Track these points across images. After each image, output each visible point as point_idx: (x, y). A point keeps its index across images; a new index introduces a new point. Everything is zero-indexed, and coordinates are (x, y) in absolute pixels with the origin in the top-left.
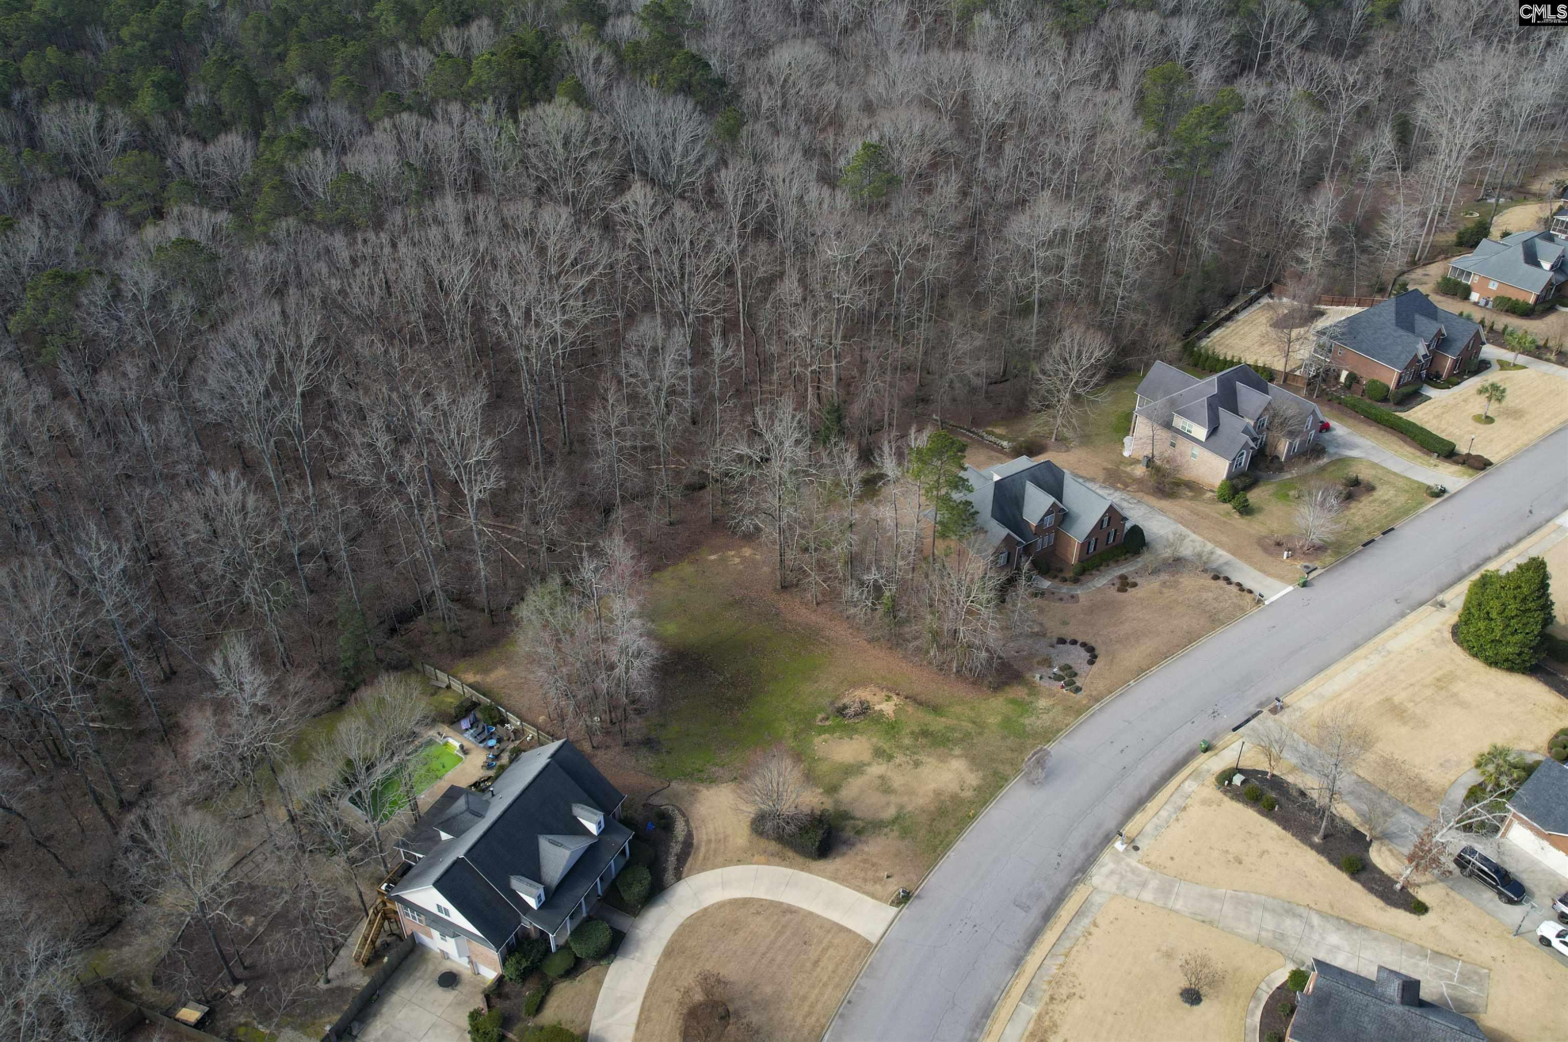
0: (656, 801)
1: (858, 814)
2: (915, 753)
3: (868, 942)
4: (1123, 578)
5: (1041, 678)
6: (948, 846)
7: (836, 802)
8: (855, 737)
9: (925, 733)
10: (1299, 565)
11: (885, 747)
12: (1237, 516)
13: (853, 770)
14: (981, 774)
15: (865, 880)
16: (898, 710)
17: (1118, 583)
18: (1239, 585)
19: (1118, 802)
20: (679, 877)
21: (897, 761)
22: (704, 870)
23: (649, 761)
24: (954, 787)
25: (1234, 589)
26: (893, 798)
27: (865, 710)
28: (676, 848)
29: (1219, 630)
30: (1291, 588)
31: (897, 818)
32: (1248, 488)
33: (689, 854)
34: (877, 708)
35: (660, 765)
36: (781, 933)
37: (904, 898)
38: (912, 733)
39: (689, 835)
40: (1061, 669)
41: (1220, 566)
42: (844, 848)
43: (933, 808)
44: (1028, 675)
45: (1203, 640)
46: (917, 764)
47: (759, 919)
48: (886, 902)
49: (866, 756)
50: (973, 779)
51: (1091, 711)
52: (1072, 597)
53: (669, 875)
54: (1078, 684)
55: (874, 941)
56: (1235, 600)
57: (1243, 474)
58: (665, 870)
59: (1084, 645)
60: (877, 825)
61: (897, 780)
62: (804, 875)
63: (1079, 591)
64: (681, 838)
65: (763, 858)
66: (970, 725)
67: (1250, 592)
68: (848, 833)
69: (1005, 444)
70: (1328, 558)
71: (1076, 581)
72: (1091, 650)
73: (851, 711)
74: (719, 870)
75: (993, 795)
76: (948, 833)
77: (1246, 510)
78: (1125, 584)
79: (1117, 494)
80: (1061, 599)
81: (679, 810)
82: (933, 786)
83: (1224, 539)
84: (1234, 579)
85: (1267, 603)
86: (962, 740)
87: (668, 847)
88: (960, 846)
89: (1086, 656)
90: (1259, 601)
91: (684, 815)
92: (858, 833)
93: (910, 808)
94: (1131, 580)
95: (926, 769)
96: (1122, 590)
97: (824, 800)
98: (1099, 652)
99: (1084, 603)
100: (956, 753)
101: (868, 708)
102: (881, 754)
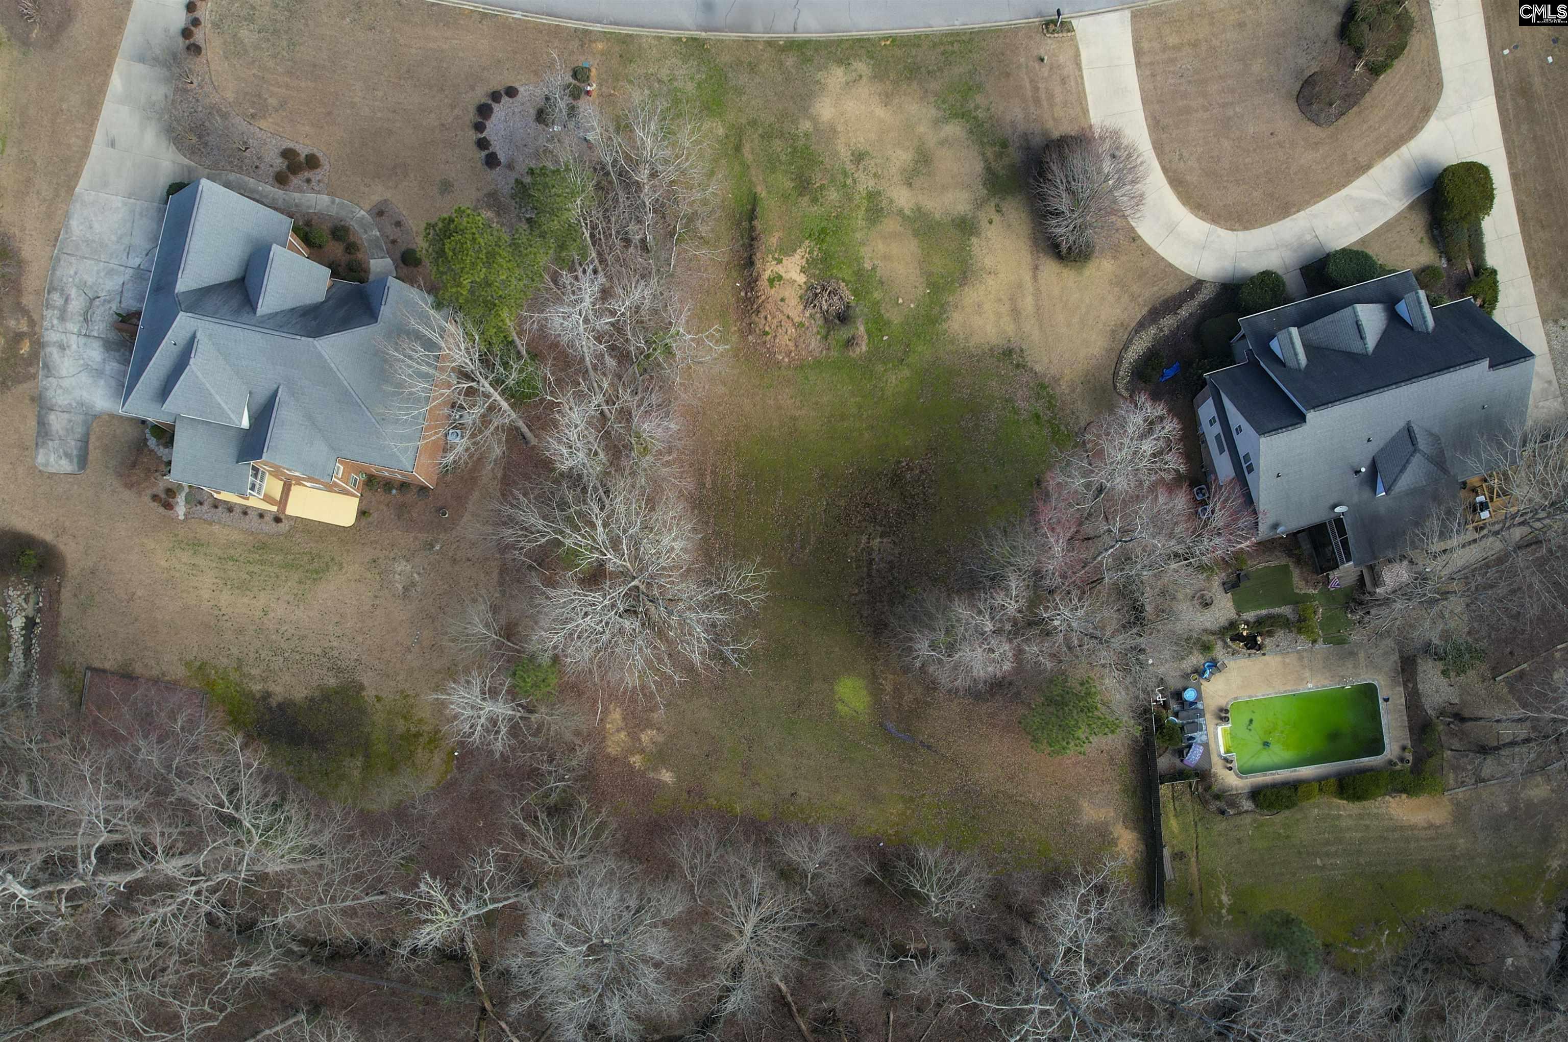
1: (979, 167)
2: (845, 174)
3: (1134, 18)
5: (586, 136)
7: (979, 205)
8: (868, 266)
9: (803, 185)
11: (861, 213)
14: (819, 77)
15: (1063, 81)
16: (787, 249)
17: (298, 180)
18: (189, 9)
20: (1199, 284)
21: (871, 184)
22: (1171, 265)
24: (863, 89)
26: (931, 140)
27: (812, 297)
28: (1168, 322)
31: (956, 116)
33: (1166, 302)
34: (801, 279)
36: (1188, 111)
38: (814, 200)
39: (1141, 326)
41: (156, 62)
43: (914, 87)
46: (859, 157)
47: (1186, 153)
48: (1074, 38)
49: (891, 226)
50: (833, 78)
52: (380, 213)
53: (1204, 295)
54: (568, 80)
55: (1128, 15)
58: (1204, 306)
59: (479, 127)
60: (979, 132)
61: (902, 157)
63: (357, 216)
64: (1152, 331)
66: (746, 150)
68: (1013, 155)
71: (340, 232)
72: (484, 111)
74: (1160, 251)
76: (934, 47)
78: (293, 167)
79: (52, 334)
80: (398, 224)
82: (880, 112)
84: (181, 22)
87: (1174, 333)
88: (938, 24)
89: (499, 111)
91: (1120, 359)
92: (1004, 145)
93: (933, 112)
94: (280, 164)
95: (860, 140)
96: (312, 162)
97: (984, 224)
98: (480, 95)
99: (378, 193)
100: (807, 127)
101: (810, 290)
102: (875, 212)
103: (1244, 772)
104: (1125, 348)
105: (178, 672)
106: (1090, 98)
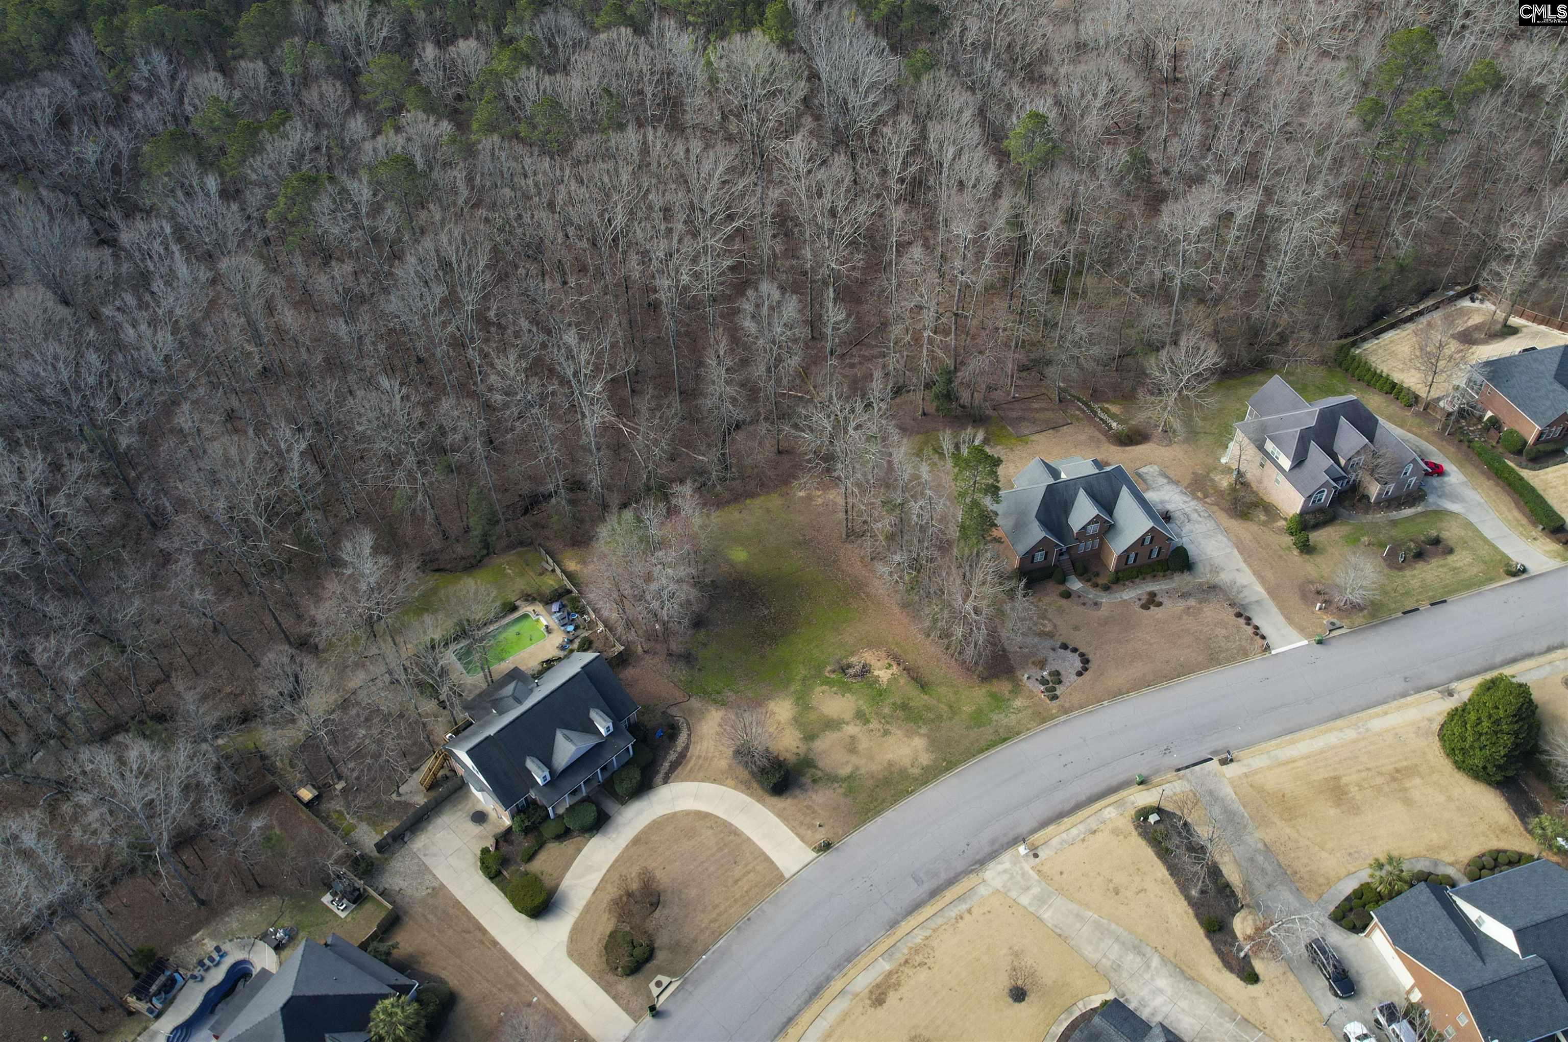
0: (674, 711)
1: (821, 764)
2: (888, 723)
3: (782, 876)
4: (1153, 595)
5: (1029, 678)
6: (878, 812)
7: (810, 749)
8: (847, 695)
9: (905, 707)
10: (1326, 619)
11: (867, 711)
12: (1296, 552)
13: (832, 724)
14: (934, 756)
15: (802, 823)
16: (893, 679)
17: (1145, 598)
18: (1257, 628)
19: (1042, 809)
20: (666, 781)
21: (871, 726)
22: (687, 781)
23: (682, 673)
24: (906, 762)
25: (1250, 630)
26: (854, 759)
27: (865, 670)
28: (672, 756)
29: (1214, 670)
30: (1305, 642)
31: (849, 777)
32: (1317, 526)
33: (680, 764)
34: (876, 673)
35: (690, 678)
36: (721, 849)
37: (827, 846)
38: (894, 704)
39: (687, 748)
40: (1050, 674)
41: (1250, 603)
42: (798, 792)
43: (881, 776)
44: (1018, 673)
45: (1193, 676)
46: (886, 733)
47: (710, 832)
48: (810, 846)
49: (848, 716)
50: (925, 759)
51: (1056, 721)
52: (1096, 604)
53: (659, 778)
54: (1058, 692)
55: (787, 876)
56: (1244, 643)
57: (1321, 510)
58: (658, 772)
59: (1082, 655)
60: (832, 779)
61: (864, 744)
62: (758, 806)
63: (1105, 599)
64: (679, 749)
65: (733, 783)
66: (946, 708)
67: (1263, 637)
68: (806, 780)
69: (1114, 425)
70: (1359, 619)
71: (1106, 588)
72: (1085, 661)
73: (851, 671)
74: (696, 784)
75: (936, 777)
76: (884, 801)
77: (1306, 548)
78: (1152, 601)
79: (1193, 503)
80: (1084, 604)
81: (688, 724)
82: (890, 756)
83: (1269, 574)
84: (1256, 621)
85: (1273, 652)
86: (933, 721)
87: (667, 753)
88: (891, 815)
89: (1078, 665)
90: (1267, 648)
91: (689, 729)
92: (814, 781)
93: (863, 771)
94: (1158, 599)
95: (891, 740)
96: (1145, 607)
97: (800, 745)
98: (1092, 666)
99: (1104, 612)
100: (922, 731)
101: (869, 671)
102: (861, 717)
103: (525, 616)
104: (689, 735)
105: (1033, 438)
106: (781, 824)
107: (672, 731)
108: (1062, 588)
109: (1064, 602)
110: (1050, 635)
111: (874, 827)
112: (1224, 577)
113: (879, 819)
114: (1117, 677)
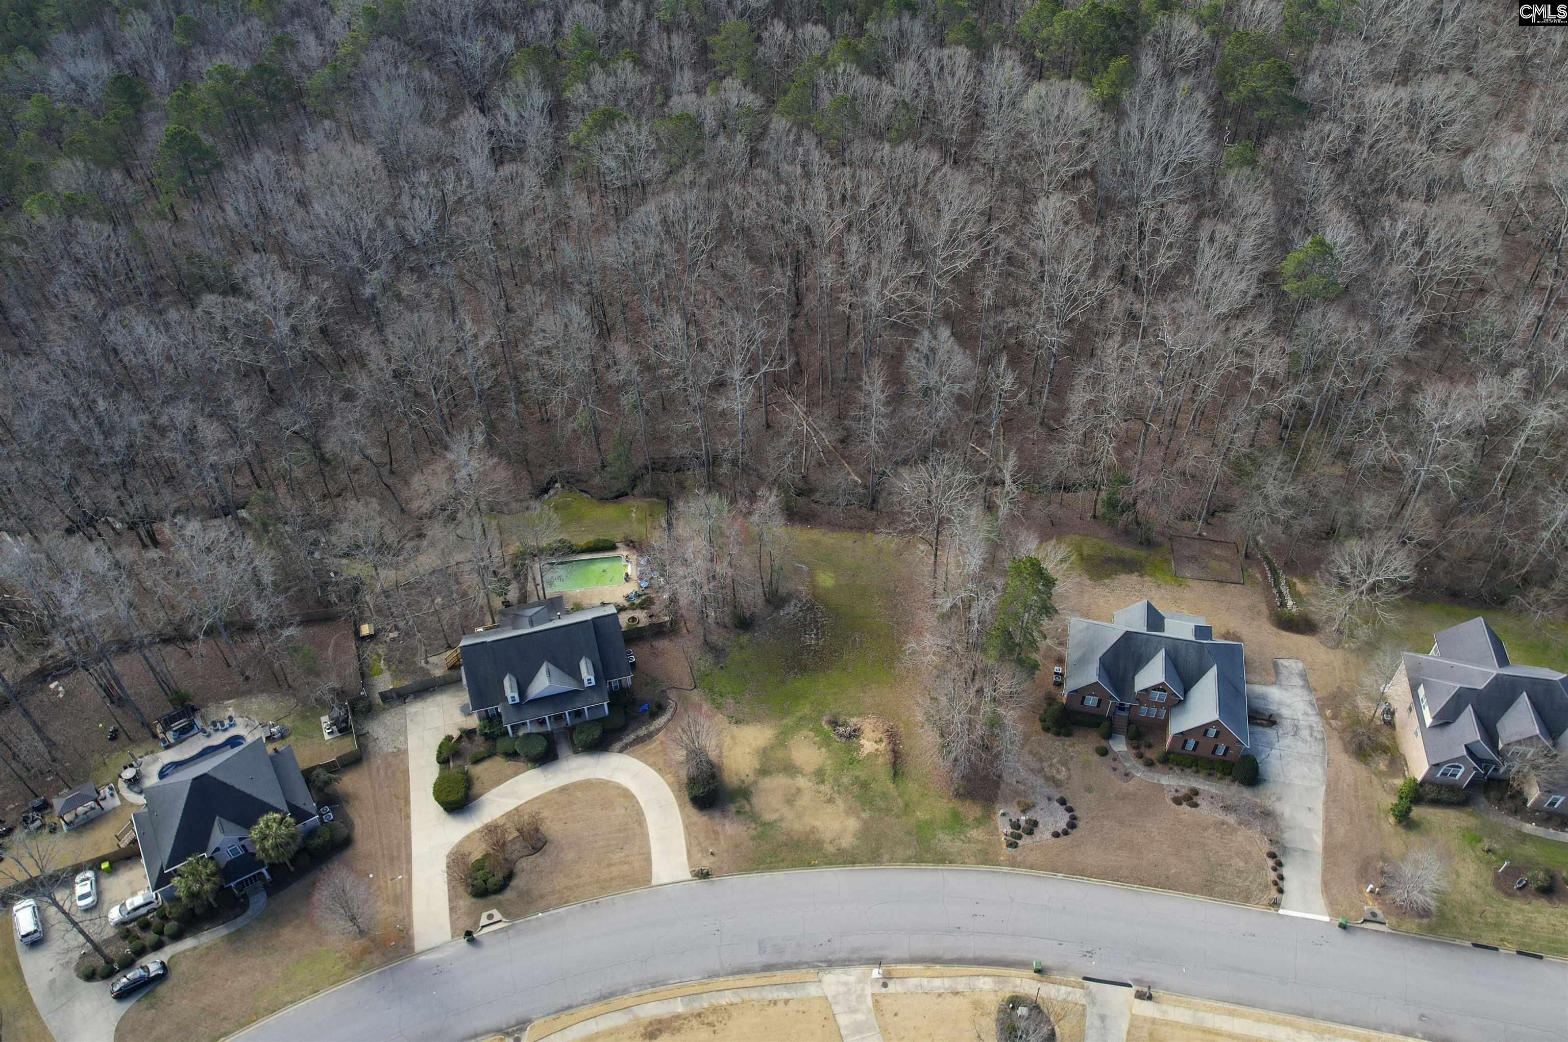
0: (673, 695)
1: (754, 800)
2: (839, 793)
3: (650, 881)
4: (1196, 792)
5: (1004, 814)
6: (771, 868)
7: (756, 782)
8: (823, 750)
9: (864, 786)
10: (1372, 906)
11: (828, 772)
12: (1392, 820)
13: (790, 769)
14: (857, 843)
15: (699, 844)
16: (874, 755)
17: (1184, 791)
18: (1281, 878)
19: (922, 945)
20: (621, 751)
21: (822, 788)
22: (638, 759)
23: (705, 663)
24: (827, 836)
25: (1273, 875)
26: (785, 810)
27: (855, 734)
28: (642, 732)
29: (1199, 898)
30: (1326, 919)
31: (769, 824)
32: (1436, 802)
33: (642, 743)
34: (863, 741)
35: (708, 672)
36: (619, 831)
37: (703, 875)
38: (857, 778)
39: (658, 731)
40: (1027, 822)
41: (1295, 850)
42: (717, 814)
43: (796, 838)
44: (998, 806)
45: (1172, 893)
46: (831, 800)
47: (623, 811)
48: (691, 866)
49: (808, 769)
50: (847, 842)
51: (997, 868)
52: (1127, 775)
53: (618, 745)
54: (1020, 842)
55: (654, 882)
56: (1254, 887)
57: (1453, 788)
58: (620, 739)
59: (1074, 818)
60: (754, 817)
61: (804, 801)
62: (676, 810)
63: (1141, 774)
64: (652, 728)
65: (672, 779)
66: (901, 804)
67: (1281, 891)
68: (733, 808)
69: (1290, 603)
70: (1411, 924)
71: (1150, 764)
72: (1072, 825)
73: (841, 730)
74: (643, 765)
75: (845, 863)
76: (783, 860)
77: (1404, 819)
78: (1190, 798)
79: (1314, 720)
80: (1115, 769)
81: (675, 710)
82: (818, 823)
83: (1341, 830)
84: (1285, 871)
85: (1281, 911)
86: (880, 810)
87: (640, 727)
88: (780, 876)
89: (1062, 825)
90: (1276, 904)
91: (673, 716)
92: (738, 812)
93: (784, 825)
94: (1198, 800)
95: (830, 809)
96: (1178, 801)
97: (751, 775)
98: (1075, 833)
99: (1130, 786)
100: (863, 815)
101: (857, 737)
102: (819, 775)
104: (669, 720)
105: (1191, 583)
106: (683, 836)
107: (658, 709)
108: (1104, 743)
109: (1096, 758)
110: (1057, 784)
111: (754, 879)
112: (1286, 809)
113: (767, 875)
114: (1092, 856)
